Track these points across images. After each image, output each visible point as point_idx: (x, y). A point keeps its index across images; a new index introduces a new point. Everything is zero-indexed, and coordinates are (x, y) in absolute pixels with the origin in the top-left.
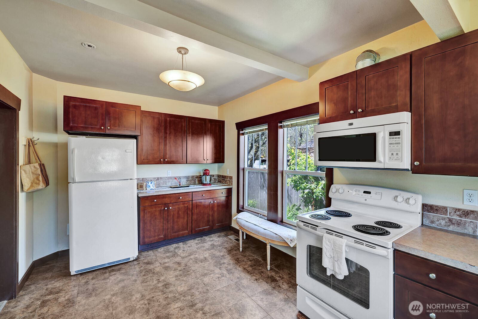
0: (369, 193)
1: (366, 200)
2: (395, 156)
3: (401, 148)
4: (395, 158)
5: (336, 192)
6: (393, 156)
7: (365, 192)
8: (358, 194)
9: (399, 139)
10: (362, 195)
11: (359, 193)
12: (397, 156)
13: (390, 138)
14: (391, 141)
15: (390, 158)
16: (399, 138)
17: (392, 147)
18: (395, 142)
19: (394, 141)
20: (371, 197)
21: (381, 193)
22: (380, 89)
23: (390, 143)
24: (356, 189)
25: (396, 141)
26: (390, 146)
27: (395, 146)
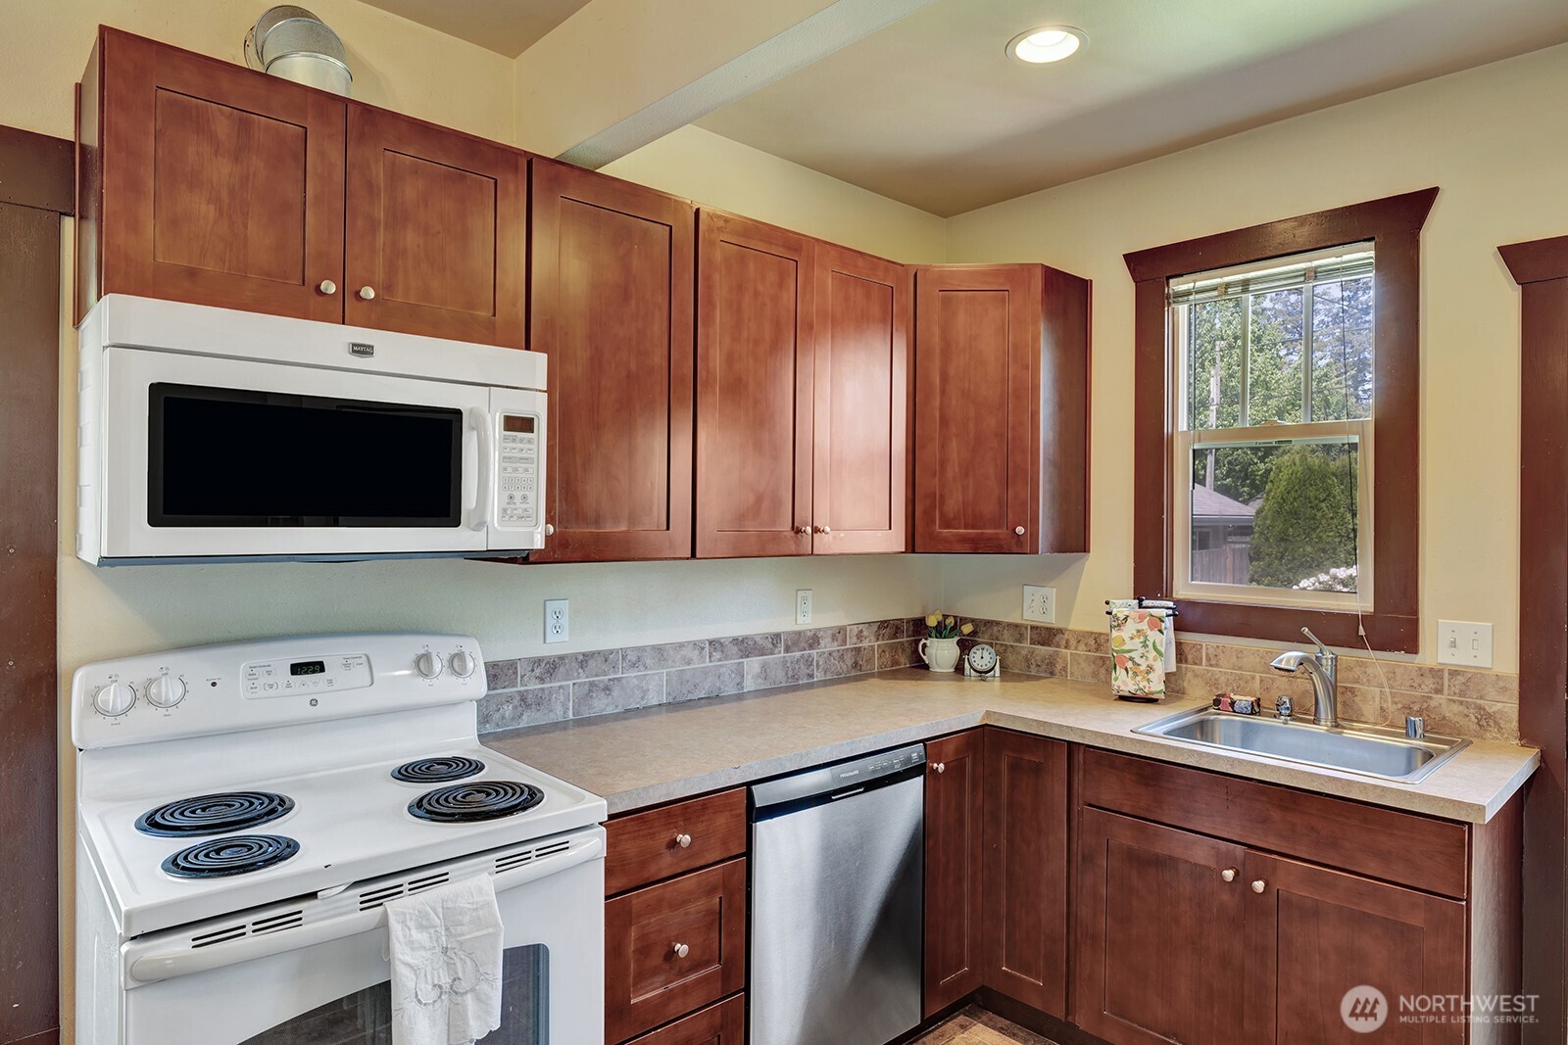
0: (318, 667)
1: (314, 703)
2: (518, 505)
3: (535, 476)
4: (520, 511)
5: (132, 706)
6: (512, 506)
7: (297, 669)
8: (271, 686)
9: (530, 446)
10: (289, 686)
11: (271, 680)
12: (524, 506)
13: (506, 438)
14: (508, 450)
15: (505, 511)
16: (530, 441)
17: (509, 470)
18: (519, 455)
19: (516, 451)
20: (330, 682)
21: (364, 658)
22: (439, 233)
23: (504, 458)
24: (253, 663)
25: (522, 450)
26: (505, 469)
27: (521, 470)
